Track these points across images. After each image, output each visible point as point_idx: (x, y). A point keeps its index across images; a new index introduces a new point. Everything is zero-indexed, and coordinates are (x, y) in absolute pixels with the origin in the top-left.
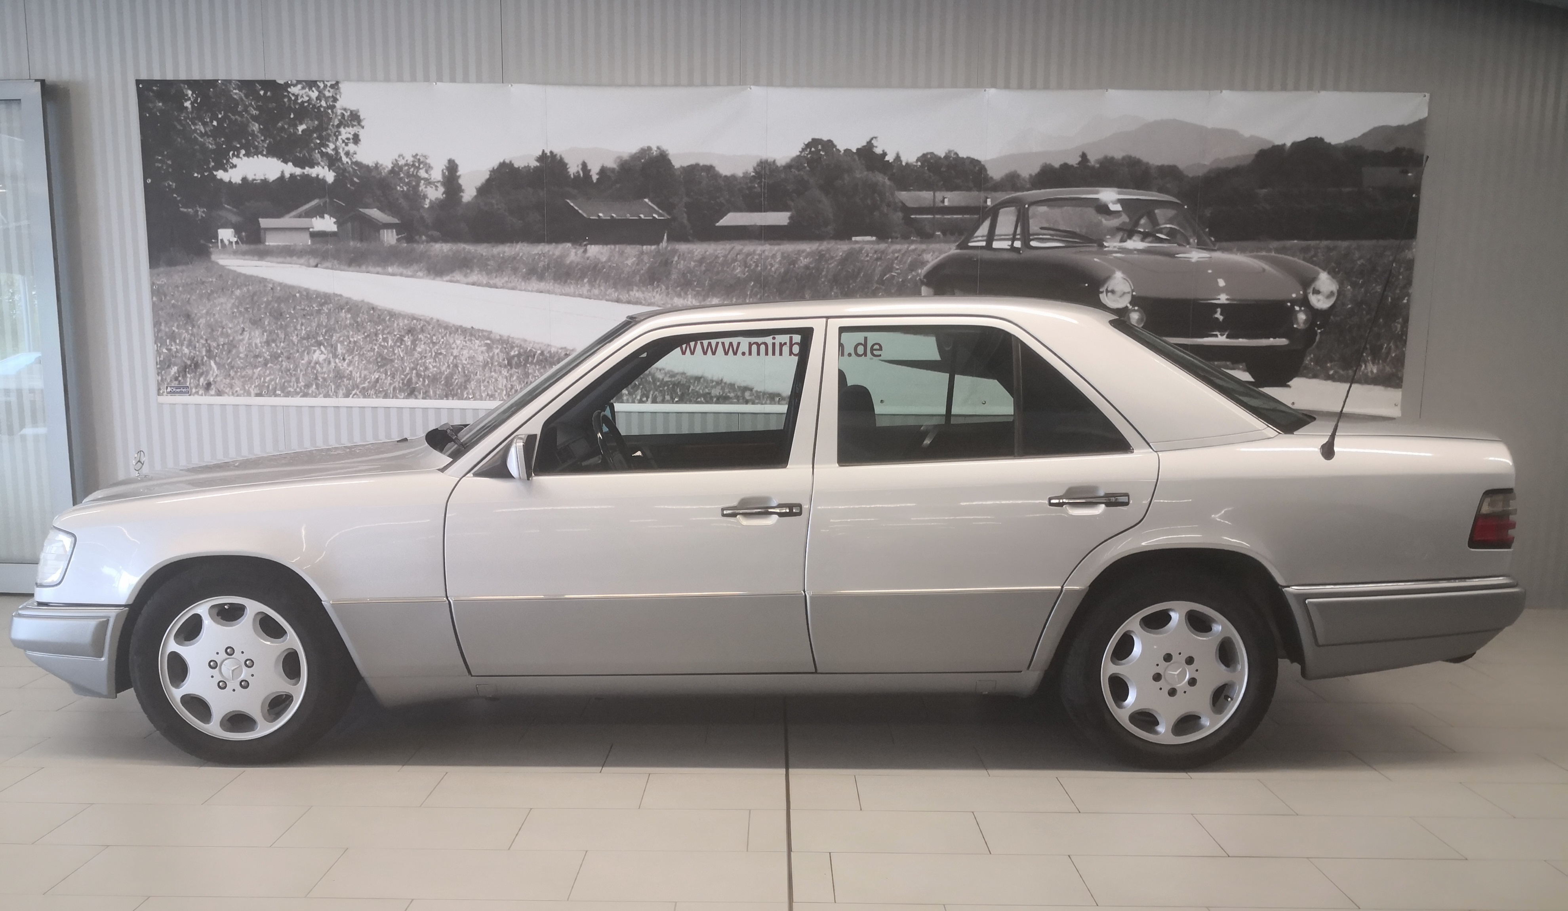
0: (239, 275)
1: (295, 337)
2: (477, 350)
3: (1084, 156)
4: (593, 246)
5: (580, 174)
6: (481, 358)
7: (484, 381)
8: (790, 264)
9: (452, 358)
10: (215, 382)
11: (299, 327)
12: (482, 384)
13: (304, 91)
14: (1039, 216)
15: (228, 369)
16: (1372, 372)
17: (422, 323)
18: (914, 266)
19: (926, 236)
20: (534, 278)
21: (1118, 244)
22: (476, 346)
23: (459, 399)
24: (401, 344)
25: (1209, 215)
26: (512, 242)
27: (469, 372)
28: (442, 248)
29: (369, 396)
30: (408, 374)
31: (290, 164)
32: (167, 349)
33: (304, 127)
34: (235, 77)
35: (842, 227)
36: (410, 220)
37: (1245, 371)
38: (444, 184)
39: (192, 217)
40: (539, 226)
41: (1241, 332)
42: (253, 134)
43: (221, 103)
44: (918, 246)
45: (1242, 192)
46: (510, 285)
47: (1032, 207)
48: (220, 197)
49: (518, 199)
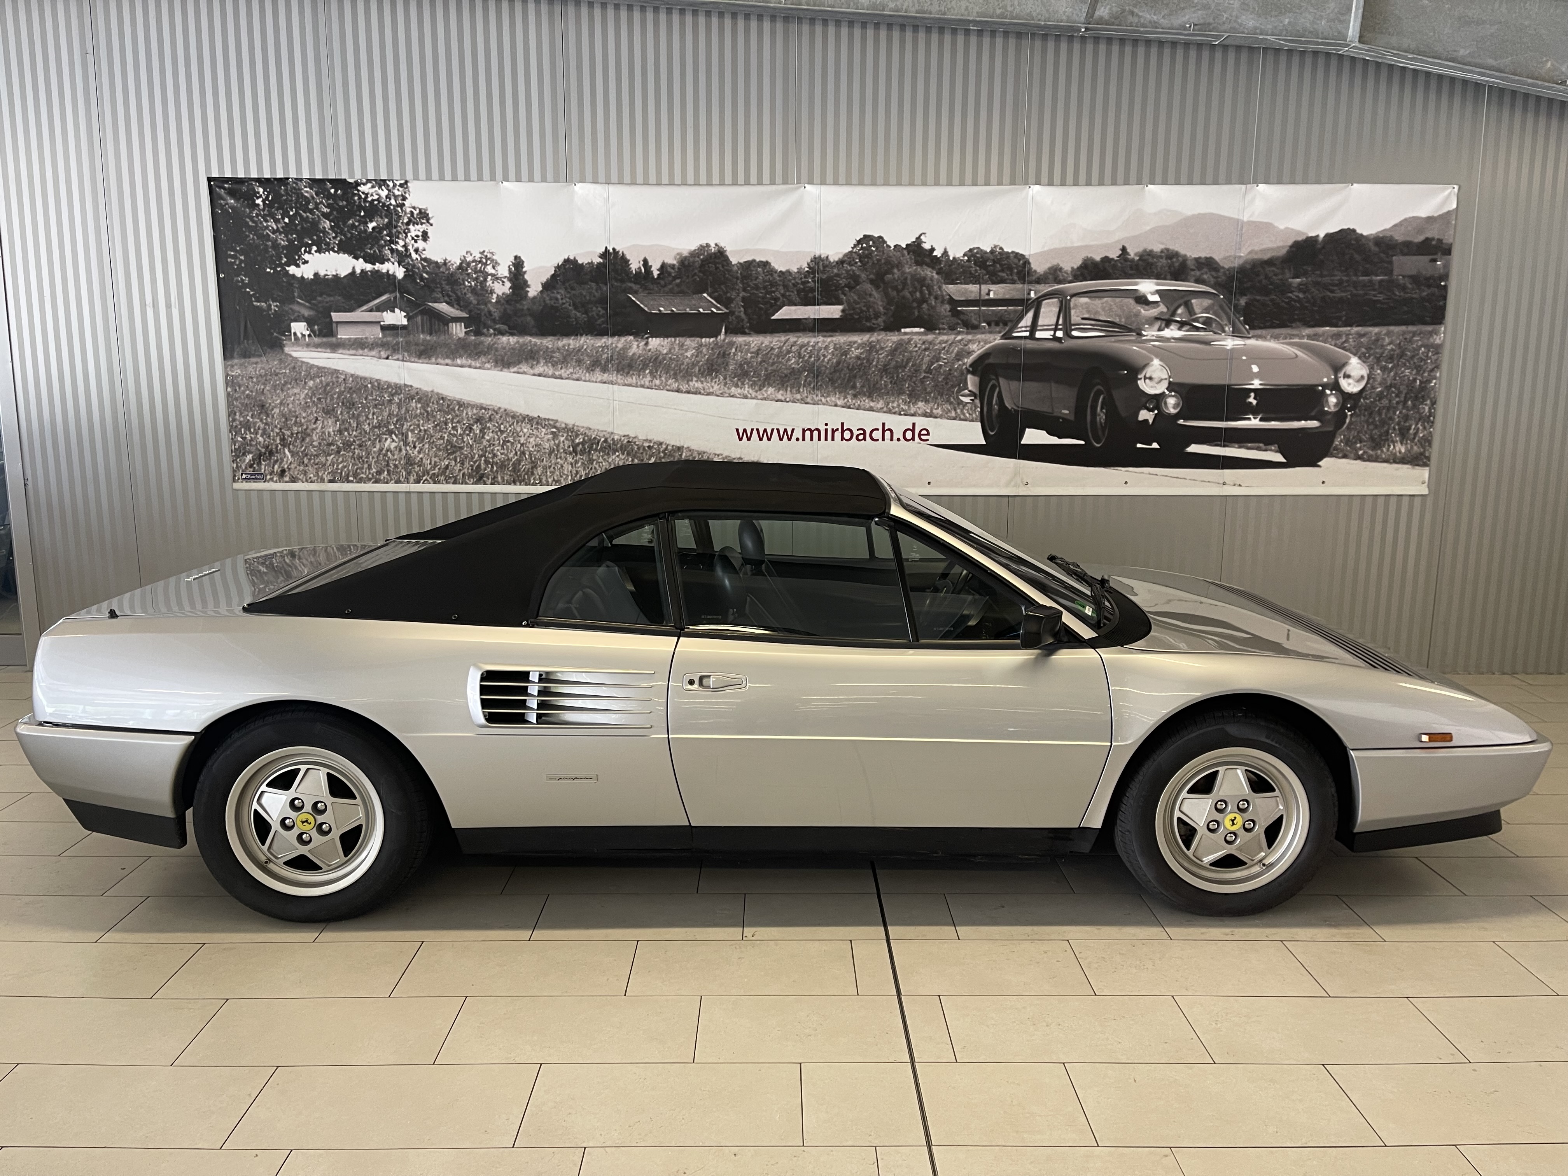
0: (312, 366)
1: (367, 426)
2: (543, 438)
3: (1124, 249)
4: (654, 339)
5: (641, 270)
6: (547, 446)
7: (550, 467)
8: (842, 355)
9: (519, 445)
10: (289, 469)
11: (370, 417)
12: (548, 470)
13: (374, 190)
14: (1080, 307)
15: (302, 457)
16: (1400, 452)
17: (490, 412)
18: (959, 356)
19: (971, 327)
20: (598, 370)
21: (1156, 333)
22: (543, 434)
23: (526, 484)
24: (470, 432)
25: (1243, 304)
26: (577, 335)
27: (535, 459)
28: (509, 341)
29: (439, 482)
30: (477, 461)
31: (361, 260)
32: (242, 438)
33: (374, 224)
34: (306, 175)
35: (892, 319)
36: (478, 314)
37: (1276, 452)
38: (510, 280)
39: (264, 311)
40: (602, 319)
41: (1273, 416)
42: (324, 231)
43: (291, 200)
44: (964, 336)
45: (1277, 281)
46: (575, 376)
47: (1073, 300)
48: (293, 292)
49: (581, 294)
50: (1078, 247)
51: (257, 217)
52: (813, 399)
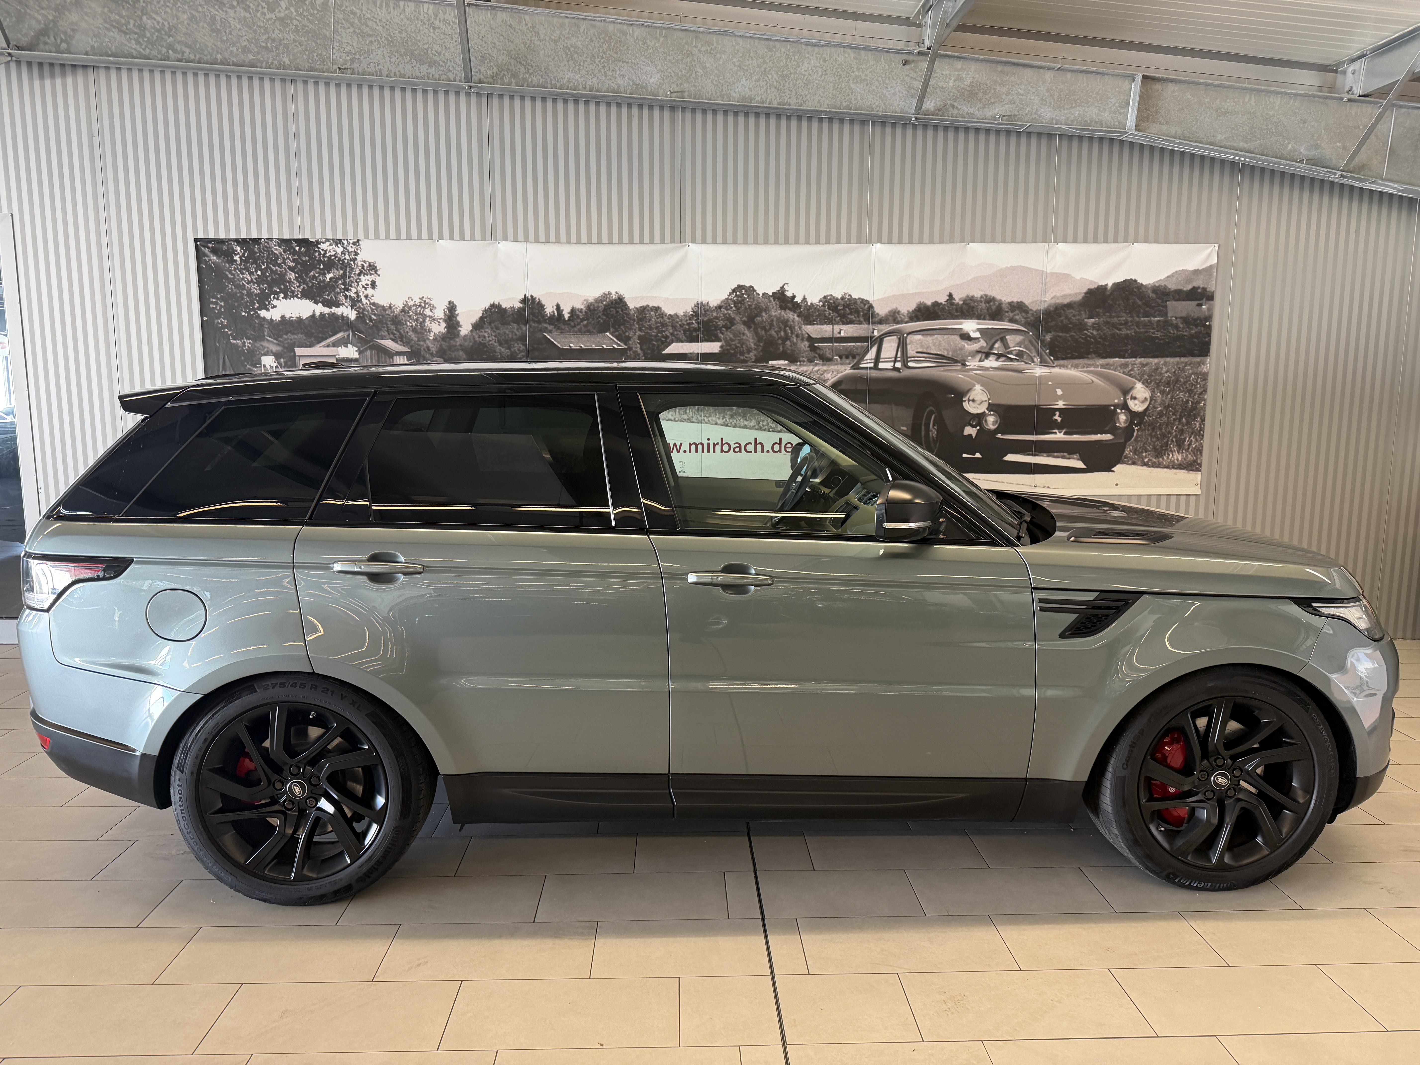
3: (950, 295)
5: (555, 314)
13: (331, 247)
14: (915, 343)
16: (1178, 460)
19: (826, 360)
21: (977, 364)
25: (1049, 340)
33: (331, 275)
34: (276, 236)
35: (761, 354)
36: (418, 349)
37: (1078, 460)
38: (445, 321)
39: (239, 347)
40: (523, 354)
41: (1075, 430)
42: (290, 282)
43: (264, 257)
44: (821, 367)
45: (1075, 321)
47: (910, 336)
48: (263, 331)
49: (505, 332)
50: (913, 294)
51: (235, 271)
52: (697, 419)
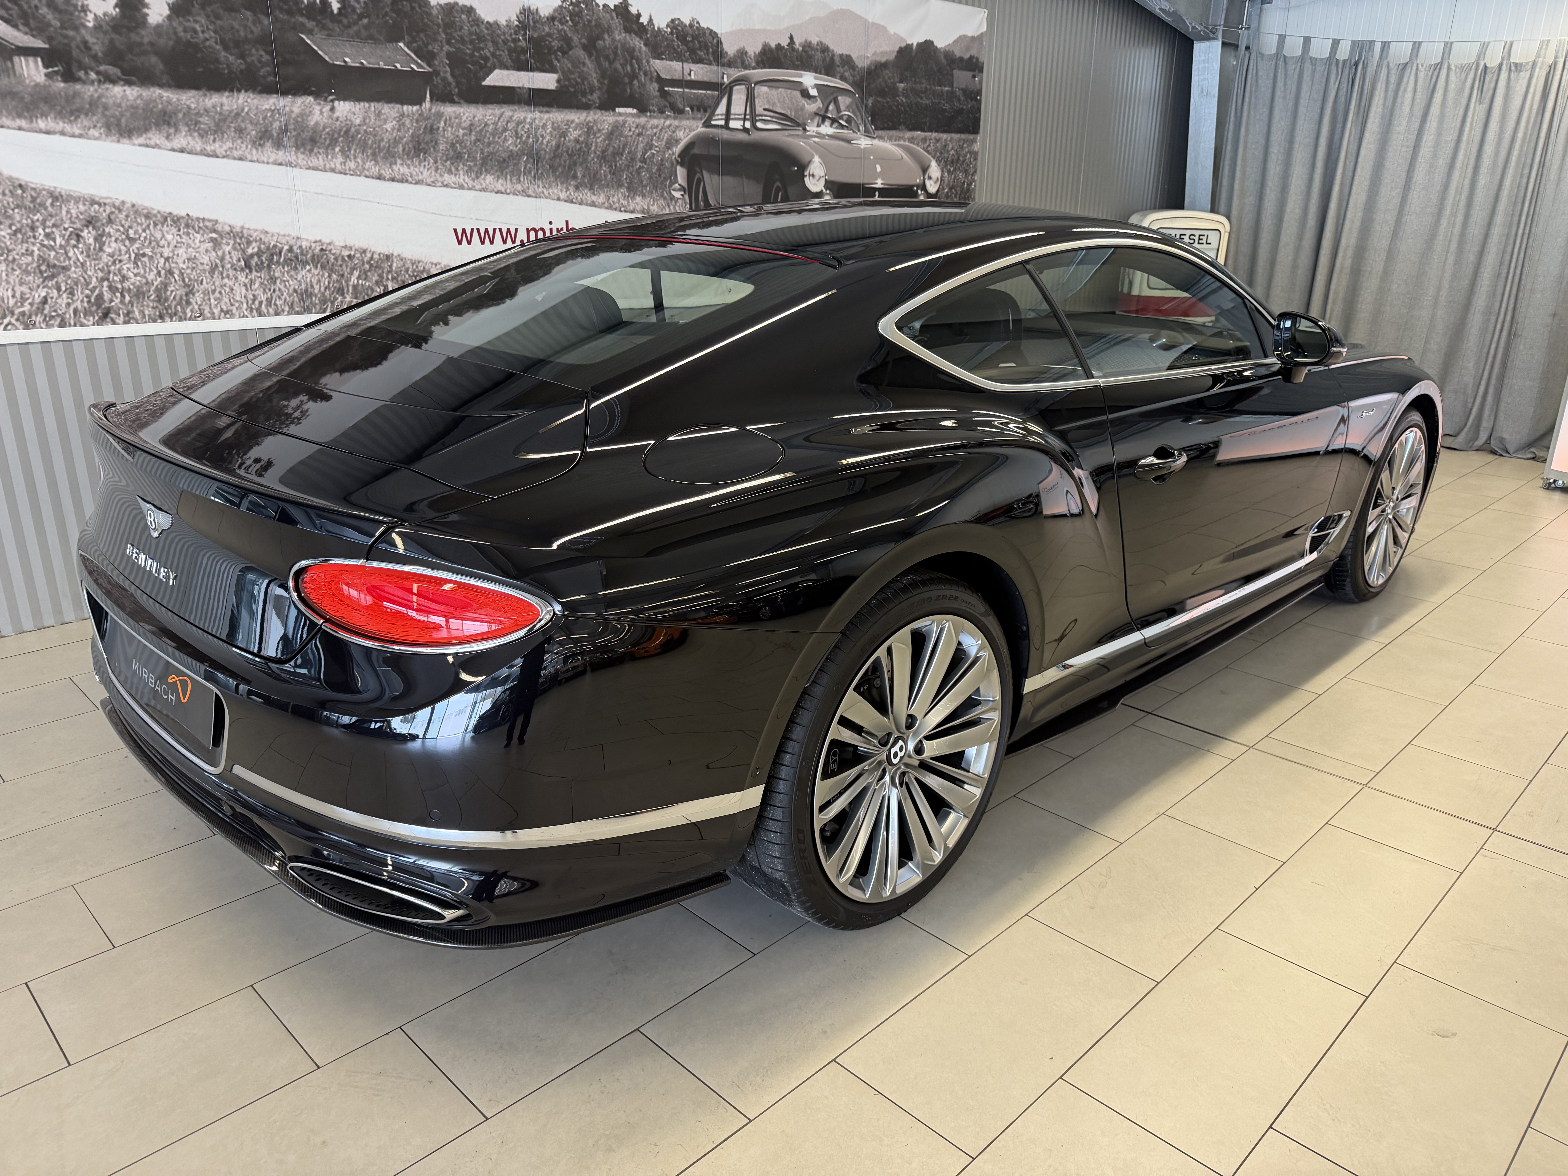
2: (199, 247)
3: (791, 38)
4: (342, 102)
6: (206, 260)
7: (214, 291)
8: (561, 137)
9: (162, 261)
12: (212, 297)
14: (762, 97)
17: (108, 209)
18: (669, 144)
19: (677, 111)
20: (268, 144)
21: (816, 129)
22: (197, 241)
23: (181, 319)
24: (78, 241)
25: (870, 104)
26: (232, 90)
27: (190, 280)
28: (125, 93)
29: (33, 326)
30: (95, 288)
35: (607, 96)
36: (65, 45)
40: (268, 69)
44: (672, 121)
45: (889, 84)
46: (236, 154)
47: (757, 87)
49: (233, 28)
50: (758, 30)
52: (534, 191)
